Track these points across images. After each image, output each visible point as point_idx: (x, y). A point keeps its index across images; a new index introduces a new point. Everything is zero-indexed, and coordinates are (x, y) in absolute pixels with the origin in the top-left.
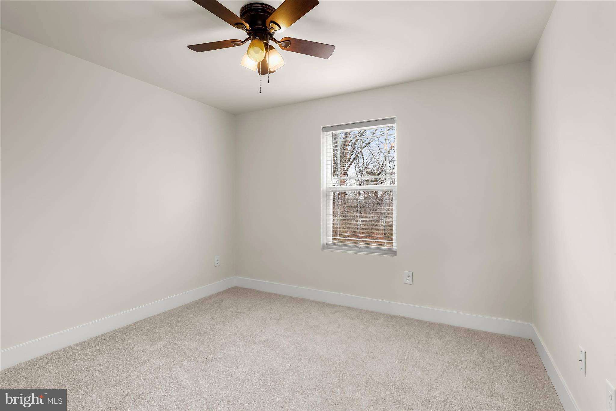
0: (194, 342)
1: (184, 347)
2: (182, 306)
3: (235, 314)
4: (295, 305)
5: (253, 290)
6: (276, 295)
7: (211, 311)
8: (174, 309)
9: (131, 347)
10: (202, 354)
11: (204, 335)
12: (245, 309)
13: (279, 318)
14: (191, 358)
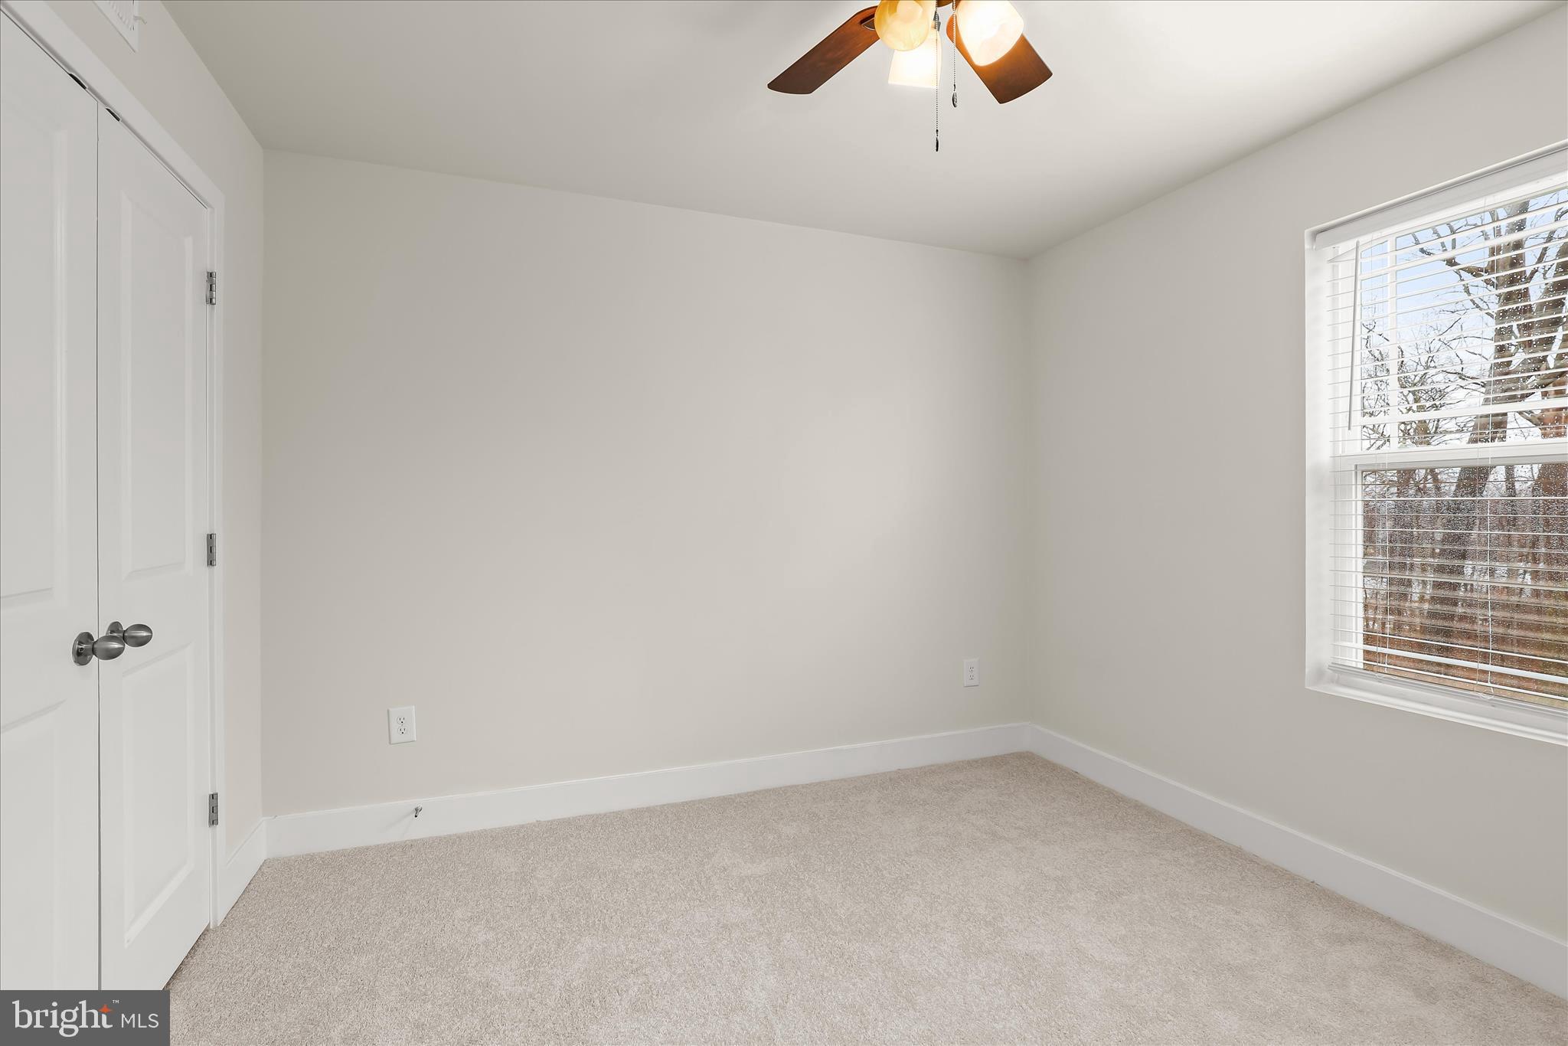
0: (840, 886)
1: (809, 891)
2: (866, 776)
3: (985, 837)
4: (1192, 861)
5: (1074, 776)
6: (1138, 806)
7: (925, 810)
8: (845, 780)
9: (711, 850)
10: (839, 928)
11: (871, 876)
12: (1019, 828)
13: (1111, 893)
14: (805, 931)
